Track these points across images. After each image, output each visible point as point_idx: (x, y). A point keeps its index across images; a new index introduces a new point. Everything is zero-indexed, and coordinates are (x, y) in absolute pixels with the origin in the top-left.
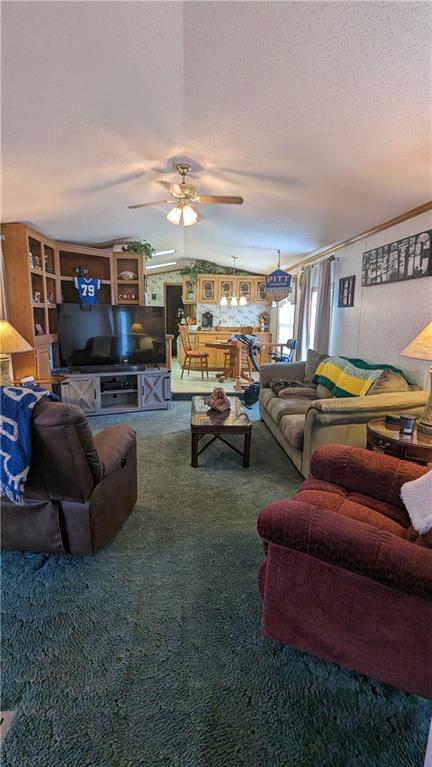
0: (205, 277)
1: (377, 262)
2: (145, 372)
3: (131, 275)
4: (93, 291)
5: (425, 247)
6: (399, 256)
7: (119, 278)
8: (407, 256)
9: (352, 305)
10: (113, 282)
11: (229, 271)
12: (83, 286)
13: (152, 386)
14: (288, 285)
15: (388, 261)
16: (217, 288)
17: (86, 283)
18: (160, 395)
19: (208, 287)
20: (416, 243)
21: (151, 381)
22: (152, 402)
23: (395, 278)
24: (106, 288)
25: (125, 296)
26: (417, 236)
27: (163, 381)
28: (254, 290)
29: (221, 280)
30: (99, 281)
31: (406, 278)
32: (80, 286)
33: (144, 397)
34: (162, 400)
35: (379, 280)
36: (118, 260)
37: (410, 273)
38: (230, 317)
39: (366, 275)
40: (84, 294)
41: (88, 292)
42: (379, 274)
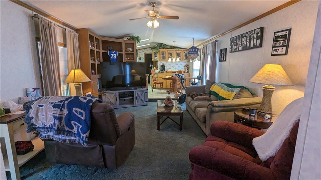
0: (162, 50)
1: (236, 42)
2: (137, 90)
3: (131, 49)
4: (115, 56)
5: (258, 35)
6: (247, 39)
7: (126, 51)
8: (250, 40)
9: (225, 61)
10: (124, 53)
11: (172, 47)
12: (111, 54)
13: (140, 96)
14: (197, 52)
15: (241, 41)
16: (167, 55)
17: (112, 53)
18: (143, 100)
19: (163, 54)
20: (254, 33)
21: (140, 94)
22: (140, 103)
23: (245, 48)
24: (121, 55)
25: (129, 59)
26: (255, 30)
27: (145, 93)
28: (182, 55)
29: (168, 51)
30: (118, 52)
31: (250, 48)
32: (110, 54)
33: (137, 100)
34: (144, 102)
35: (237, 50)
36: (126, 43)
37: (252, 46)
38: (172, 67)
39: (232, 47)
40: (112, 58)
41: (113, 57)
42: (237, 47)
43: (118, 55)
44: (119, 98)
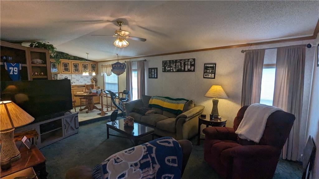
0: (63, 61)
1: (170, 65)
3: (39, 61)
4: (17, 71)
5: (192, 63)
6: (181, 65)
7: (32, 63)
8: (185, 65)
9: (157, 78)
10: (28, 65)
12: (10, 68)
13: (70, 123)
14: (123, 68)
15: (176, 65)
17: (12, 66)
20: (188, 61)
22: (70, 132)
23: (179, 71)
24: (25, 69)
25: (36, 74)
26: (188, 60)
27: (75, 118)
28: (89, 67)
29: (72, 63)
30: (20, 65)
31: (184, 71)
32: (8, 68)
34: (75, 129)
35: (172, 71)
36: (31, 52)
37: (186, 69)
39: (165, 68)
40: (11, 73)
41: (13, 72)
42: (171, 68)
43: (20, 69)
44: (41, 134)
